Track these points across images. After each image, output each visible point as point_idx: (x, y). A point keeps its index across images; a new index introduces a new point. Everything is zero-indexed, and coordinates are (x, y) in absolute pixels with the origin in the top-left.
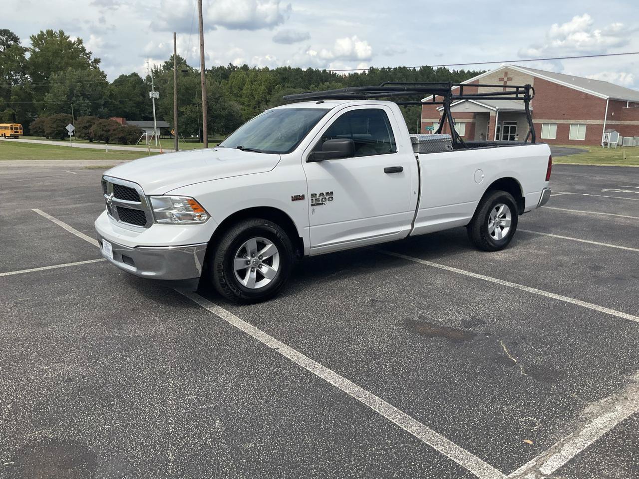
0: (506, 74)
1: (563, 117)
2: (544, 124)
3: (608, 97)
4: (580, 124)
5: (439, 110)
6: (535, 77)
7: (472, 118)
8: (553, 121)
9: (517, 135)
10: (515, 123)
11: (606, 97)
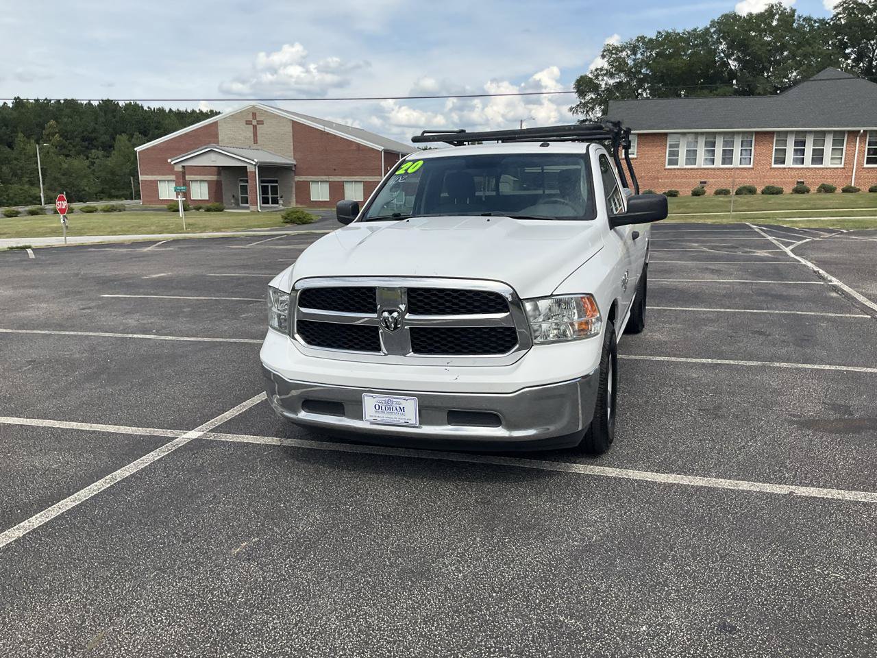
0: (254, 115)
1: (334, 172)
2: (312, 181)
3: (383, 148)
4: (356, 182)
5: (173, 163)
6: (293, 121)
7: (216, 173)
8: (324, 178)
9: (281, 197)
10: (276, 181)
11: (380, 148)
